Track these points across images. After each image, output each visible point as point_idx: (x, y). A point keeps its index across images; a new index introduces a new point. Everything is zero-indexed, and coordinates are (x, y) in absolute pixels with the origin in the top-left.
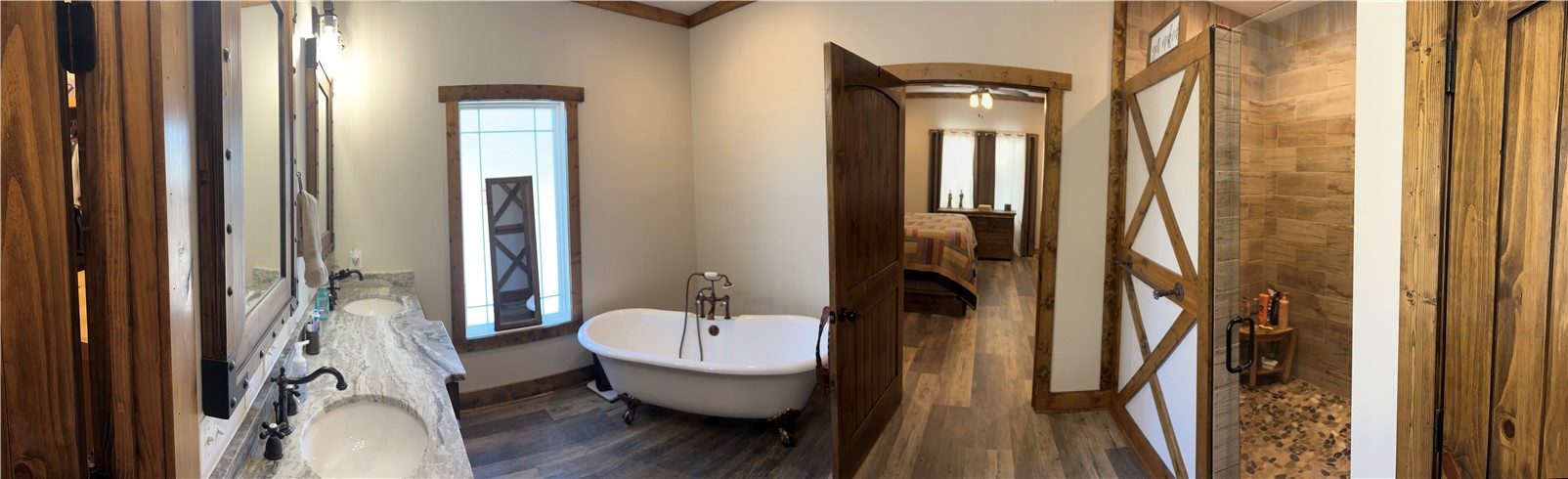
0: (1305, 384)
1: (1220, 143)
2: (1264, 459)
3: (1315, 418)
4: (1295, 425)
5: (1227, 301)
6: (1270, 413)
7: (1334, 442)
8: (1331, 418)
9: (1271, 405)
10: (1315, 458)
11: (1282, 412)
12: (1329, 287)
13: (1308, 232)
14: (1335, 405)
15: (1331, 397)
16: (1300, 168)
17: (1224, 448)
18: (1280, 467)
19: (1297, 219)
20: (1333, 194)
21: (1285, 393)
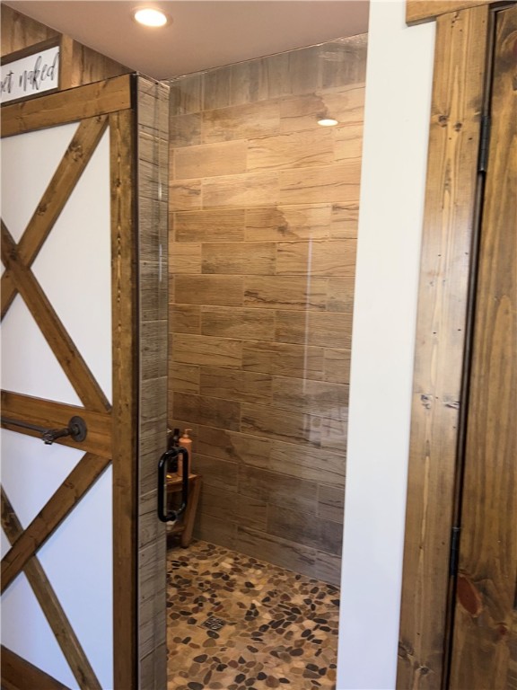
0: (211, 547)
1: (145, 225)
2: (177, 640)
3: (230, 586)
4: (207, 595)
5: (153, 431)
6: (174, 585)
7: (257, 613)
8: (249, 585)
9: (172, 575)
10: (237, 633)
11: (188, 582)
12: (246, 420)
13: (218, 351)
14: (252, 570)
15: (246, 561)
16: (206, 268)
17: (150, 624)
18: (198, 647)
19: (203, 334)
20: (253, 302)
21: (188, 559)
